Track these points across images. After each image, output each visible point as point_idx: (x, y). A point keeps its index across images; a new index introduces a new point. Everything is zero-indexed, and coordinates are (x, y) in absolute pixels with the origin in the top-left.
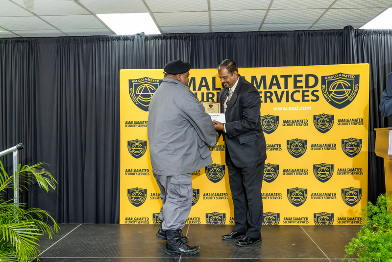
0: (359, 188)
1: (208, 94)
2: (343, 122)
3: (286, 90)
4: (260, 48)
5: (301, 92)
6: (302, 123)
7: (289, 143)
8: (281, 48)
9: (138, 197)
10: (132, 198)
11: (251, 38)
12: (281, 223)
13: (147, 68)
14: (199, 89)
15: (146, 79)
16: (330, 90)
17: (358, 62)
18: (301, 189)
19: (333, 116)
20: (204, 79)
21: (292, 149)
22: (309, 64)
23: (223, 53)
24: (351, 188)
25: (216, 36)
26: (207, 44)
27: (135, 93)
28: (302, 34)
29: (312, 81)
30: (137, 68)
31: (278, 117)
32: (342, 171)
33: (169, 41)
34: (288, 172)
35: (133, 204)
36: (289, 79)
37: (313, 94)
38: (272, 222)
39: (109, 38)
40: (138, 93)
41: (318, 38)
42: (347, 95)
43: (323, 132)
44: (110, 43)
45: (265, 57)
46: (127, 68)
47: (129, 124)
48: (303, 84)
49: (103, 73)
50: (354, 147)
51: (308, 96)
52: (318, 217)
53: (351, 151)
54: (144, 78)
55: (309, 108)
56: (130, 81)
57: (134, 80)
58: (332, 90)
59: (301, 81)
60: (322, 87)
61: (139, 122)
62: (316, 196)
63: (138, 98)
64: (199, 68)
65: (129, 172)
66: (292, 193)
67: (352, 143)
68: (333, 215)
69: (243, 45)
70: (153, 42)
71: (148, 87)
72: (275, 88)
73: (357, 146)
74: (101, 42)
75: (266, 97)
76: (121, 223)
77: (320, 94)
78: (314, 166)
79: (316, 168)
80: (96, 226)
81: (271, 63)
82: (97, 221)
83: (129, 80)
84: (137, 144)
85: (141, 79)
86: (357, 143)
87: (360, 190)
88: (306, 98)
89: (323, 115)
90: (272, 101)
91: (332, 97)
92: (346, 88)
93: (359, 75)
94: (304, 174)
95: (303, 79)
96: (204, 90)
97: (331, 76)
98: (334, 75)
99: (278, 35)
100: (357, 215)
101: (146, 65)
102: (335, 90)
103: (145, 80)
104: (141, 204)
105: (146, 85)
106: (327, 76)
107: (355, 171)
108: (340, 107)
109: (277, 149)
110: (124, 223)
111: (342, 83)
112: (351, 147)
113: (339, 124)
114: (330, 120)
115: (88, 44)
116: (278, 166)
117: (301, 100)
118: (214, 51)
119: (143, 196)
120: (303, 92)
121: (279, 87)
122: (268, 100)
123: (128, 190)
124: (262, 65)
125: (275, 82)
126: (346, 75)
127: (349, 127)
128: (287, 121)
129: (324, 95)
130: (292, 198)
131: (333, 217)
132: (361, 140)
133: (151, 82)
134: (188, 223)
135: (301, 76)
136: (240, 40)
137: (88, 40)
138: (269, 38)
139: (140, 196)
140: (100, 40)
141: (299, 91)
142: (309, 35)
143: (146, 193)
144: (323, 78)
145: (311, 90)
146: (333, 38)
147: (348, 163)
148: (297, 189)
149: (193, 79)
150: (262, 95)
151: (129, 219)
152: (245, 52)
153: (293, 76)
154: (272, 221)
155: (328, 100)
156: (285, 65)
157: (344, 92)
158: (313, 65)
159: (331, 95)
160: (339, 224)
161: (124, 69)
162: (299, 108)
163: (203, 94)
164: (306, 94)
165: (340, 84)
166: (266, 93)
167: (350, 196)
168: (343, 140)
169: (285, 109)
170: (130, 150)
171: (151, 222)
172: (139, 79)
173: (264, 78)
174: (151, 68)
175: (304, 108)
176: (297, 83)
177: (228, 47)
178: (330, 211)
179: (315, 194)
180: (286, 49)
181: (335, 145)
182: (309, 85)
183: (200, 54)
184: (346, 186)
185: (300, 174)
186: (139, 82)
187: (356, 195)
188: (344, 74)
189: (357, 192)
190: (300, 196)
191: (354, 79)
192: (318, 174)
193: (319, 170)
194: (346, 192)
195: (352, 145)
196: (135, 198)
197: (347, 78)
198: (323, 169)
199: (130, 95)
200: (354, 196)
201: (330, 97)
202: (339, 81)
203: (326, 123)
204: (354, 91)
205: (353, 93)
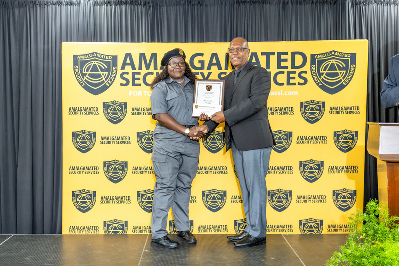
0: (353, 188)
2: (335, 110)
4: (237, 18)
5: (286, 73)
8: (263, 18)
9: (85, 201)
10: (78, 202)
11: (225, 5)
13: (95, 40)
15: (95, 55)
16: (321, 72)
17: (355, 38)
18: (285, 191)
19: (323, 103)
22: (296, 40)
23: (191, 24)
24: (344, 190)
25: (182, 3)
26: (172, 13)
27: (81, 72)
28: (288, 3)
29: (299, 60)
30: (83, 41)
32: (334, 169)
33: (124, 7)
35: (79, 209)
36: (271, 56)
37: (300, 76)
39: (48, 3)
40: (85, 72)
41: (308, 7)
42: (341, 78)
43: (312, 122)
44: (49, 8)
45: (243, 29)
46: (71, 41)
47: (74, 110)
48: (289, 64)
49: (40, 46)
50: (349, 141)
51: (294, 78)
52: (304, 224)
53: (344, 145)
54: (93, 54)
55: (296, 93)
56: (75, 57)
57: (80, 55)
58: (323, 72)
59: (286, 60)
60: (311, 68)
61: (87, 109)
62: (302, 199)
63: (85, 78)
64: (162, 42)
65: (74, 170)
66: (273, 195)
67: (345, 135)
68: (322, 221)
69: (216, 14)
70: (104, 8)
71: (97, 64)
73: (352, 139)
74: (38, 7)
76: (64, 233)
77: (308, 76)
78: (301, 163)
79: (302, 165)
80: (32, 236)
82: (34, 231)
84: (84, 135)
85: (88, 55)
86: (352, 135)
87: (355, 192)
88: (292, 81)
89: (312, 102)
91: (322, 80)
92: (340, 69)
93: (356, 53)
94: (288, 172)
95: (289, 57)
97: (322, 54)
98: (326, 53)
99: (259, 2)
100: (350, 221)
101: (94, 36)
104: (89, 209)
105: (95, 62)
106: (317, 55)
107: (350, 170)
108: (332, 92)
110: (68, 234)
111: (335, 63)
112: (345, 140)
113: (331, 113)
114: (320, 107)
115: (21, 10)
117: (286, 83)
118: (180, 20)
119: (91, 199)
120: (289, 73)
123: (73, 192)
125: (254, 60)
126: (340, 53)
127: (343, 116)
129: (313, 77)
130: (273, 201)
131: (322, 224)
132: (356, 133)
133: (101, 58)
134: (147, 231)
135: (286, 53)
136: (212, 8)
137: (21, 4)
138: (248, 6)
139: (88, 199)
140: (36, 5)
141: (283, 73)
142: (297, 4)
143: (95, 196)
144: (313, 56)
145: (298, 71)
146: (326, 8)
147: (342, 159)
148: (279, 190)
149: (154, 56)
151: (74, 228)
152: (219, 21)
153: (276, 54)
155: (319, 83)
156: (267, 40)
157: (337, 74)
158: (302, 40)
159: (322, 77)
160: (329, 233)
161: (67, 41)
162: (283, 93)
164: (292, 75)
165: (333, 64)
167: (343, 199)
168: (335, 132)
170: (75, 142)
171: (102, 231)
172: (86, 55)
174: (101, 41)
175: (290, 93)
176: (282, 62)
177: (197, 16)
178: (318, 217)
179: (301, 197)
180: (268, 19)
181: (326, 138)
182: (296, 65)
183: (162, 25)
184: (338, 187)
185: (283, 172)
186: (86, 59)
187: (350, 198)
188: (338, 52)
189: (351, 194)
190: (284, 199)
191: (349, 59)
192: (305, 172)
193: (306, 167)
194: (338, 195)
195: (345, 138)
196: (81, 202)
197: (342, 57)
198: (311, 167)
199: (75, 75)
200: (347, 199)
201: (320, 79)
202: (332, 60)
203: (315, 111)
204: (349, 73)
205: (349, 75)
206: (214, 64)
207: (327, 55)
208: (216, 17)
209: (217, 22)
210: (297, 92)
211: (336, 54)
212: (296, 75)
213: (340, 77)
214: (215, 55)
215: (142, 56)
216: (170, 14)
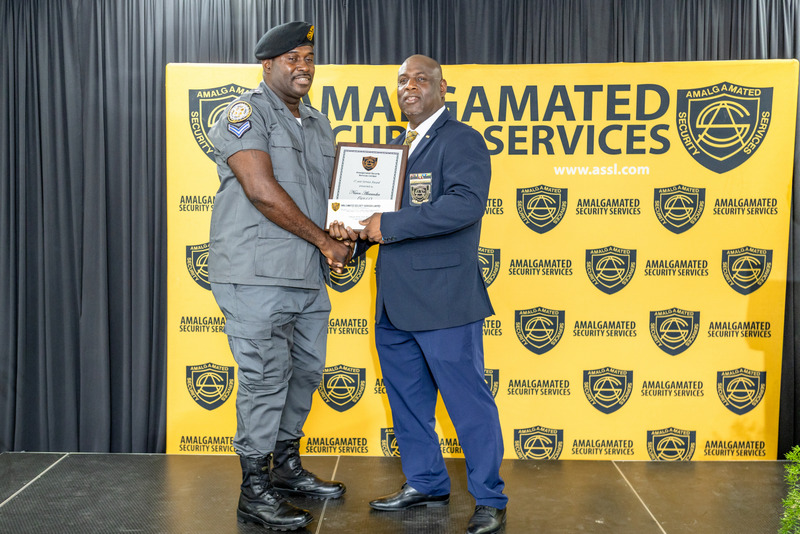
0: (762, 370)
1: (390, 130)
2: (727, 206)
3: (586, 124)
4: (525, 14)
5: (625, 129)
6: (624, 207)
7: (591, 257)
8: (577, 15)
12: (567, 454)
13: (233, 58)
14: (369, 118)
15: (232, 89)
16: (698, 126)
17: (769, 57)
18: (618, 372)
19: (702, 192)
20: (380, 91)
21: (597, 272)
22: (647, 59)
23: (430, 27)
24: (741, 371)
26: (389, 3)
27: (205, 124)
29: (653, 102)
30: (210, 60)
31: (564, 192)
32: (720, 329)
34: (586, 328)
35: (199, 402)
36: (594, 93)
37: (654, 134)
38: (543, 451)
42: (741, 139)
43: (678, 231)
45: (536, 39)
46: (184, 61)
47: (190, 203)
48: (631, 109)
49: (124, 71)
50: (752, 270)
51: (642, 139)
52: (658, 440)
53: (744, 279)
54: (228, 87)
55: (645, 170)
56: (193, 93)
57: (202, 91)
58: (702, 126)
59: (625, 102)
60: (678, 118)
62: (654, 388)
64: (369, 63)
65: (191, 323)
66: (594, 380)
67: (747, 258)
68: (693, 434)
69: (480, 6)
72: (559, 118)
73: (761, 266)
75: (536, 141)
76: (169, 451)
77: (672, 135)
78: (652, 314)
79: (655, 319)
81: (551, 53)
82: (112, 446)
83: (190, 91)
85: (219, 89)
86: (761, 259)
87: (763, 375)
88: (637, 145)
89: (679, 188)
90: (550, 151)
91: (701, 143)
92: (739, 120)
93: (772, 89)
94: (625, 334)
95: (632, 95)
96: (380, 119)
97: (701, 90)
98: (710, 88)
100: (755, 437)
101: (232, 52)
102: (710, 125)
103: (230, 92)
104: (221, 402)
106: (692, 91)
107: (754, 330)
108: (720, 168)
109: (561, 272)
110: (178, 453)
111: (728, 107)
112: (745, 271)
113: (717, 212)
114: (695, 201)
116: (562, 314)
117: (624, 150)
118: (406, 18)
119: (224, 383)
120: (631, 129)
121: (570, 117)
122: (542, 147)
123: (188, 368)
124: (528, 58)
125: (559, 102)
126: (739, 87)
127: (743, 219)
128: (586, 202)
129: (682, 138)
130: (594, 393)
131: (693, 439)
132: (770, 253)
134: (337, 450)
135: (627, 88)
139: (218, 383)
141: (619, 128)
143: (232, 376)
144: (682, 94)
145: (650, 124)
147: (738, 308)
148: (607, 370)
149: (353, 91)
150: (528, 134)
151: (189, 439)
152: (487, 23)
153: (605, 89)
154: (544, 448)
155: (693, 150)
156: (585, 59)
157: (732, 132)
158: (658, 59)
159: (701, 137)
160: (708, 458)
161: (177, 61)
162: (619, 169)
163: (377, 129)
164: (637, 133)
165: (723, 110)
166: (536, 130)
167: (737, 390)
168: (725, 253)
169: (583, 171)
170: (192, 268)
172: (215, 89)
173: (531, 91)
174: (245, 61)
175: (632, 171)
176: (617, 106)
177: (442, 9)
178: (686, 426)
179: (651, 384)
180: (589, 17)
181: (705, 263)
182: (646, 113)
183: (370, 27)
184: (727, 366)
185: (616, 334)
186: (214, 97)
187: (752, 388)
188: (734, 86)
189: (755, 380)
190: (616, 387)
191: (759, 99)
192: (661, 334)
193: (664, 323)
194: (728, 381)
195: (746, 265)
196: (204, 388)
197: (743, 96)
198: (674, 323)
199: (193, 131)
200: (747, 390)
201: (697, 142)
202: (721, 102)
203: (685, 208)
204: (758, 129)
205: (756, 133)
206: (477, 110)
207: (711, 91)
208: (480, 12)
209: (483, 22)
210: (647, 168)
211: (732, 89)
212: (646, 133)
213: (738, 138)
214: (478, 91)
215: (329, 91)
216: (386, 7)
